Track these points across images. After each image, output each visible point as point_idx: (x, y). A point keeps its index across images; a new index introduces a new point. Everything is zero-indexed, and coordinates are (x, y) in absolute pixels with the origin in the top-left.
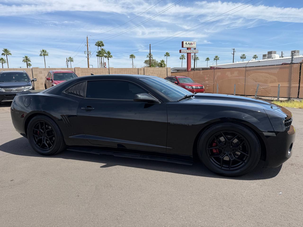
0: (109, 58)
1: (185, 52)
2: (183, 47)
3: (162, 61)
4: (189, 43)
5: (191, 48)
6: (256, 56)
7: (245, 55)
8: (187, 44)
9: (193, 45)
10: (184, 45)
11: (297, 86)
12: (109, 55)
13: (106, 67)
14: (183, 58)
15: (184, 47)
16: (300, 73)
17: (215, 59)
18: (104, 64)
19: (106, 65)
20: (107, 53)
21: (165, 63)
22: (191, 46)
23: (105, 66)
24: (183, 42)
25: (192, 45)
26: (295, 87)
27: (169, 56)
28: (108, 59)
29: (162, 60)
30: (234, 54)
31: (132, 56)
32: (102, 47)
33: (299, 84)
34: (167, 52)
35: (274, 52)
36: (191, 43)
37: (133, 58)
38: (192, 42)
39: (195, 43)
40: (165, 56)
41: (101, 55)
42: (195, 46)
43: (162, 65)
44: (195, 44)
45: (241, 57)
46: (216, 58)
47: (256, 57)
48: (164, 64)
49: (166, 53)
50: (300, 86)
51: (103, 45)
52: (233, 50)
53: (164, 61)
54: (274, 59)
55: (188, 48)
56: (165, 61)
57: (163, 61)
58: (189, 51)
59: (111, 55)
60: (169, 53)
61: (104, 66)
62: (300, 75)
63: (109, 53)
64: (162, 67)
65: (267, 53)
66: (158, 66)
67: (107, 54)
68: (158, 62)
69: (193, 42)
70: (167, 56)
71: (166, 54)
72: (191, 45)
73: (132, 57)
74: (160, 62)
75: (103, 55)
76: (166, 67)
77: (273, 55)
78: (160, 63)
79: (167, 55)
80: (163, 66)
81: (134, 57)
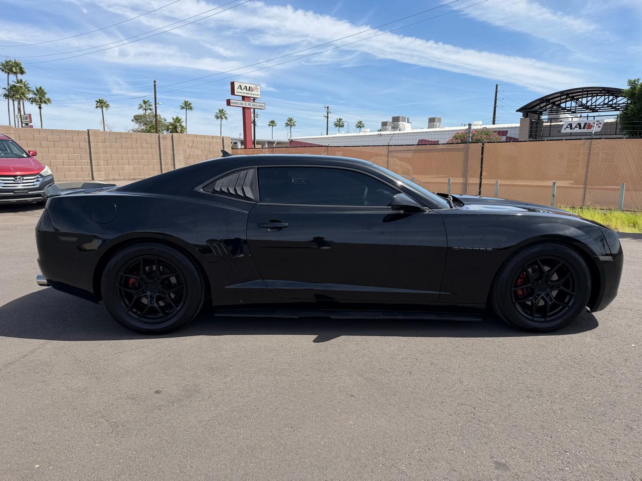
0: (43, 105)
1: (239, 105)
2: (233, 93)
3: (177, 118)
4: (246, 87)
5: (250, 97)
6: (360, 122)
7: (342, 121)
8: (241, 89)
9: (254, 92)
10: (236, 90)
11: (477, 182)
12: (41, 98)
13: (32, 127)
14: (223, 117)
15: (236, 93)
16: (482, 159)
17: (287, 125)
18: (27, 119)
19: (31, 122)
20: (36, 92)
21: (184, 124)
22: (251, 94)
23: (30, 124)
24: (232, 84)
25: (252, 91)
26: (474, 184)
27: (191, 109)
28: (40, 108)
29: (175, 117)
30: (328, 117)
31: (101, 104)
32: (20, 77)
33: (481, 179)
34: (187, 101)
35: (402, 117)
36: (250, 87)
37: (104, 108)
38: (252, 86)
39: (259, 88)
40: (183, 108)
41: (19, 97)
42: (259, 93)
43: (175, 127)
44: (259, 90)
45: (335, 124)
46: (290, 123)
47: (361, 125)
48: (182, 127)
49: (184, 103)
50: (482, 182)
51: (22, 72)
52: (327, 108)
53: (181, 121)
54: (403, 132)
55: (244, 98)
56: (183, 119)
57: (178, 120)
58: (246, 104)
59: (47, 96)
60: (190, 104)
61: (27, 124)
62: (482, 164)
63: (40, 92)
64: (177, 132)
65: (390, 120)
66: (168, 130)
67: (36, 94)
68: (165, 120)
69: (255, 86)
70: (186, 109)
71: (183, 105)
72: (250, 92)
73: (102, 107)
74: (172, 121)
75: (25, 97)
76: (185, 133)
77: (401, 123)
78: (171, 124)
79: (187, 106)
80: (179, 129)
81: (107, 106)
